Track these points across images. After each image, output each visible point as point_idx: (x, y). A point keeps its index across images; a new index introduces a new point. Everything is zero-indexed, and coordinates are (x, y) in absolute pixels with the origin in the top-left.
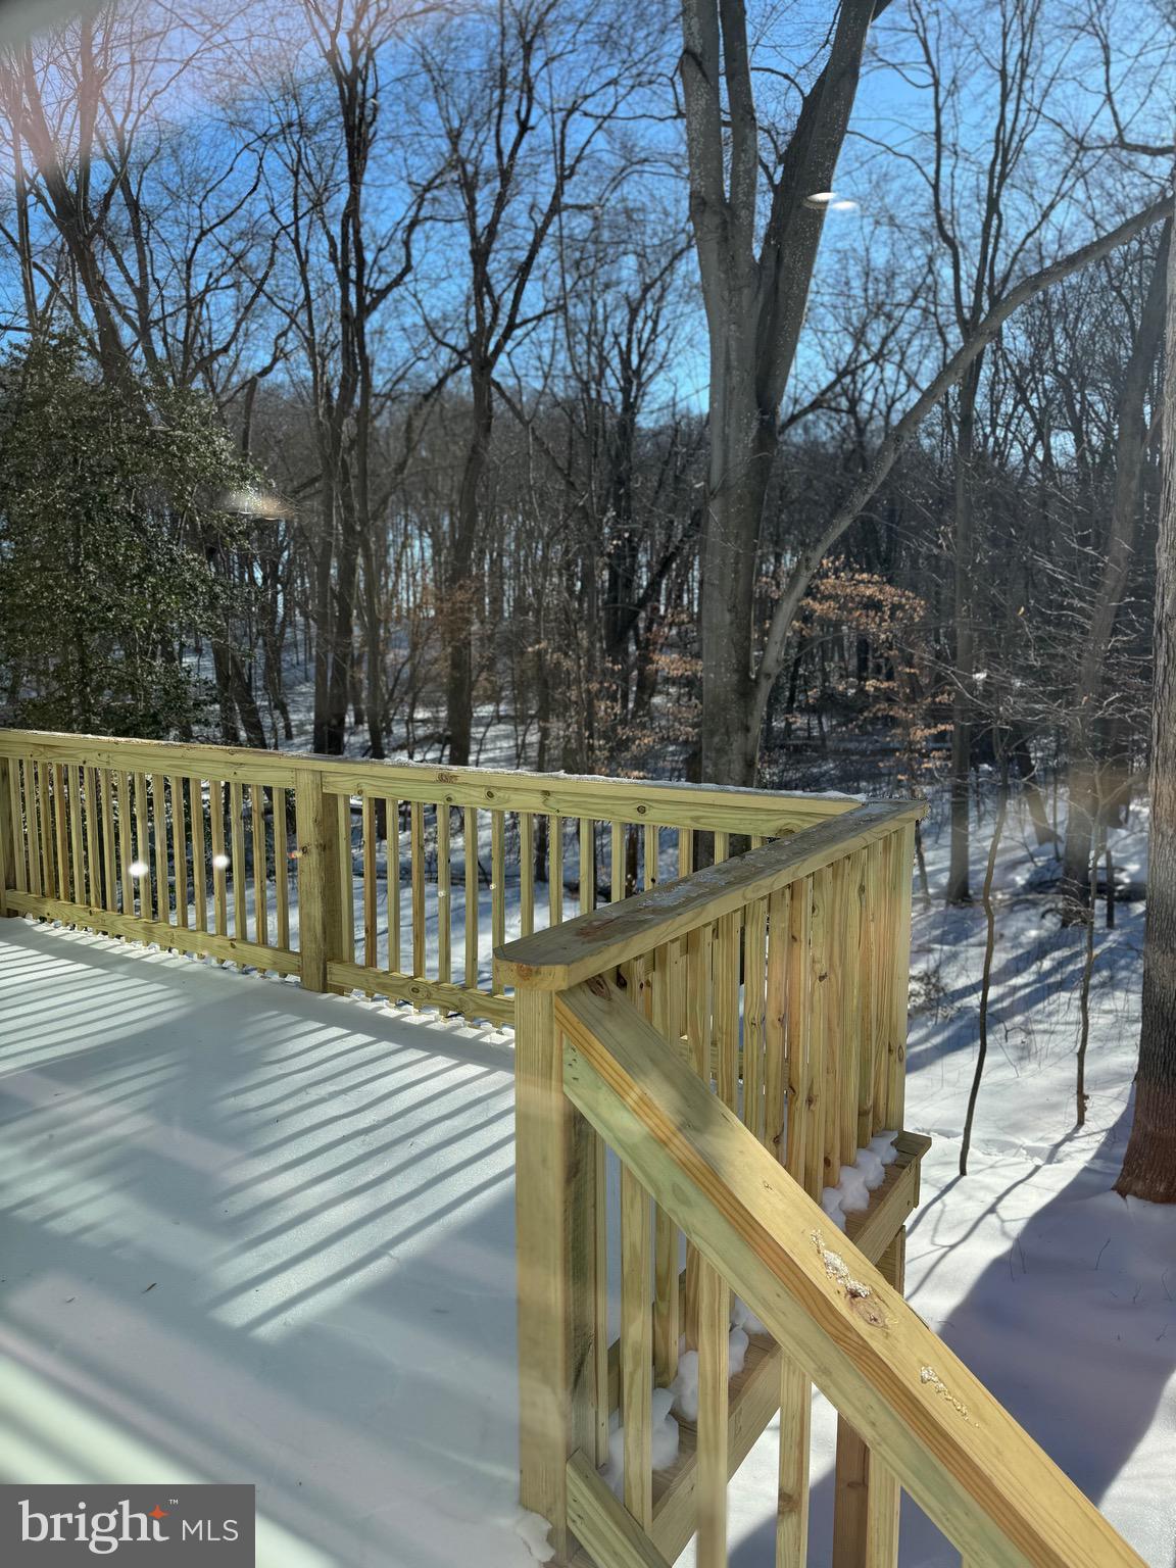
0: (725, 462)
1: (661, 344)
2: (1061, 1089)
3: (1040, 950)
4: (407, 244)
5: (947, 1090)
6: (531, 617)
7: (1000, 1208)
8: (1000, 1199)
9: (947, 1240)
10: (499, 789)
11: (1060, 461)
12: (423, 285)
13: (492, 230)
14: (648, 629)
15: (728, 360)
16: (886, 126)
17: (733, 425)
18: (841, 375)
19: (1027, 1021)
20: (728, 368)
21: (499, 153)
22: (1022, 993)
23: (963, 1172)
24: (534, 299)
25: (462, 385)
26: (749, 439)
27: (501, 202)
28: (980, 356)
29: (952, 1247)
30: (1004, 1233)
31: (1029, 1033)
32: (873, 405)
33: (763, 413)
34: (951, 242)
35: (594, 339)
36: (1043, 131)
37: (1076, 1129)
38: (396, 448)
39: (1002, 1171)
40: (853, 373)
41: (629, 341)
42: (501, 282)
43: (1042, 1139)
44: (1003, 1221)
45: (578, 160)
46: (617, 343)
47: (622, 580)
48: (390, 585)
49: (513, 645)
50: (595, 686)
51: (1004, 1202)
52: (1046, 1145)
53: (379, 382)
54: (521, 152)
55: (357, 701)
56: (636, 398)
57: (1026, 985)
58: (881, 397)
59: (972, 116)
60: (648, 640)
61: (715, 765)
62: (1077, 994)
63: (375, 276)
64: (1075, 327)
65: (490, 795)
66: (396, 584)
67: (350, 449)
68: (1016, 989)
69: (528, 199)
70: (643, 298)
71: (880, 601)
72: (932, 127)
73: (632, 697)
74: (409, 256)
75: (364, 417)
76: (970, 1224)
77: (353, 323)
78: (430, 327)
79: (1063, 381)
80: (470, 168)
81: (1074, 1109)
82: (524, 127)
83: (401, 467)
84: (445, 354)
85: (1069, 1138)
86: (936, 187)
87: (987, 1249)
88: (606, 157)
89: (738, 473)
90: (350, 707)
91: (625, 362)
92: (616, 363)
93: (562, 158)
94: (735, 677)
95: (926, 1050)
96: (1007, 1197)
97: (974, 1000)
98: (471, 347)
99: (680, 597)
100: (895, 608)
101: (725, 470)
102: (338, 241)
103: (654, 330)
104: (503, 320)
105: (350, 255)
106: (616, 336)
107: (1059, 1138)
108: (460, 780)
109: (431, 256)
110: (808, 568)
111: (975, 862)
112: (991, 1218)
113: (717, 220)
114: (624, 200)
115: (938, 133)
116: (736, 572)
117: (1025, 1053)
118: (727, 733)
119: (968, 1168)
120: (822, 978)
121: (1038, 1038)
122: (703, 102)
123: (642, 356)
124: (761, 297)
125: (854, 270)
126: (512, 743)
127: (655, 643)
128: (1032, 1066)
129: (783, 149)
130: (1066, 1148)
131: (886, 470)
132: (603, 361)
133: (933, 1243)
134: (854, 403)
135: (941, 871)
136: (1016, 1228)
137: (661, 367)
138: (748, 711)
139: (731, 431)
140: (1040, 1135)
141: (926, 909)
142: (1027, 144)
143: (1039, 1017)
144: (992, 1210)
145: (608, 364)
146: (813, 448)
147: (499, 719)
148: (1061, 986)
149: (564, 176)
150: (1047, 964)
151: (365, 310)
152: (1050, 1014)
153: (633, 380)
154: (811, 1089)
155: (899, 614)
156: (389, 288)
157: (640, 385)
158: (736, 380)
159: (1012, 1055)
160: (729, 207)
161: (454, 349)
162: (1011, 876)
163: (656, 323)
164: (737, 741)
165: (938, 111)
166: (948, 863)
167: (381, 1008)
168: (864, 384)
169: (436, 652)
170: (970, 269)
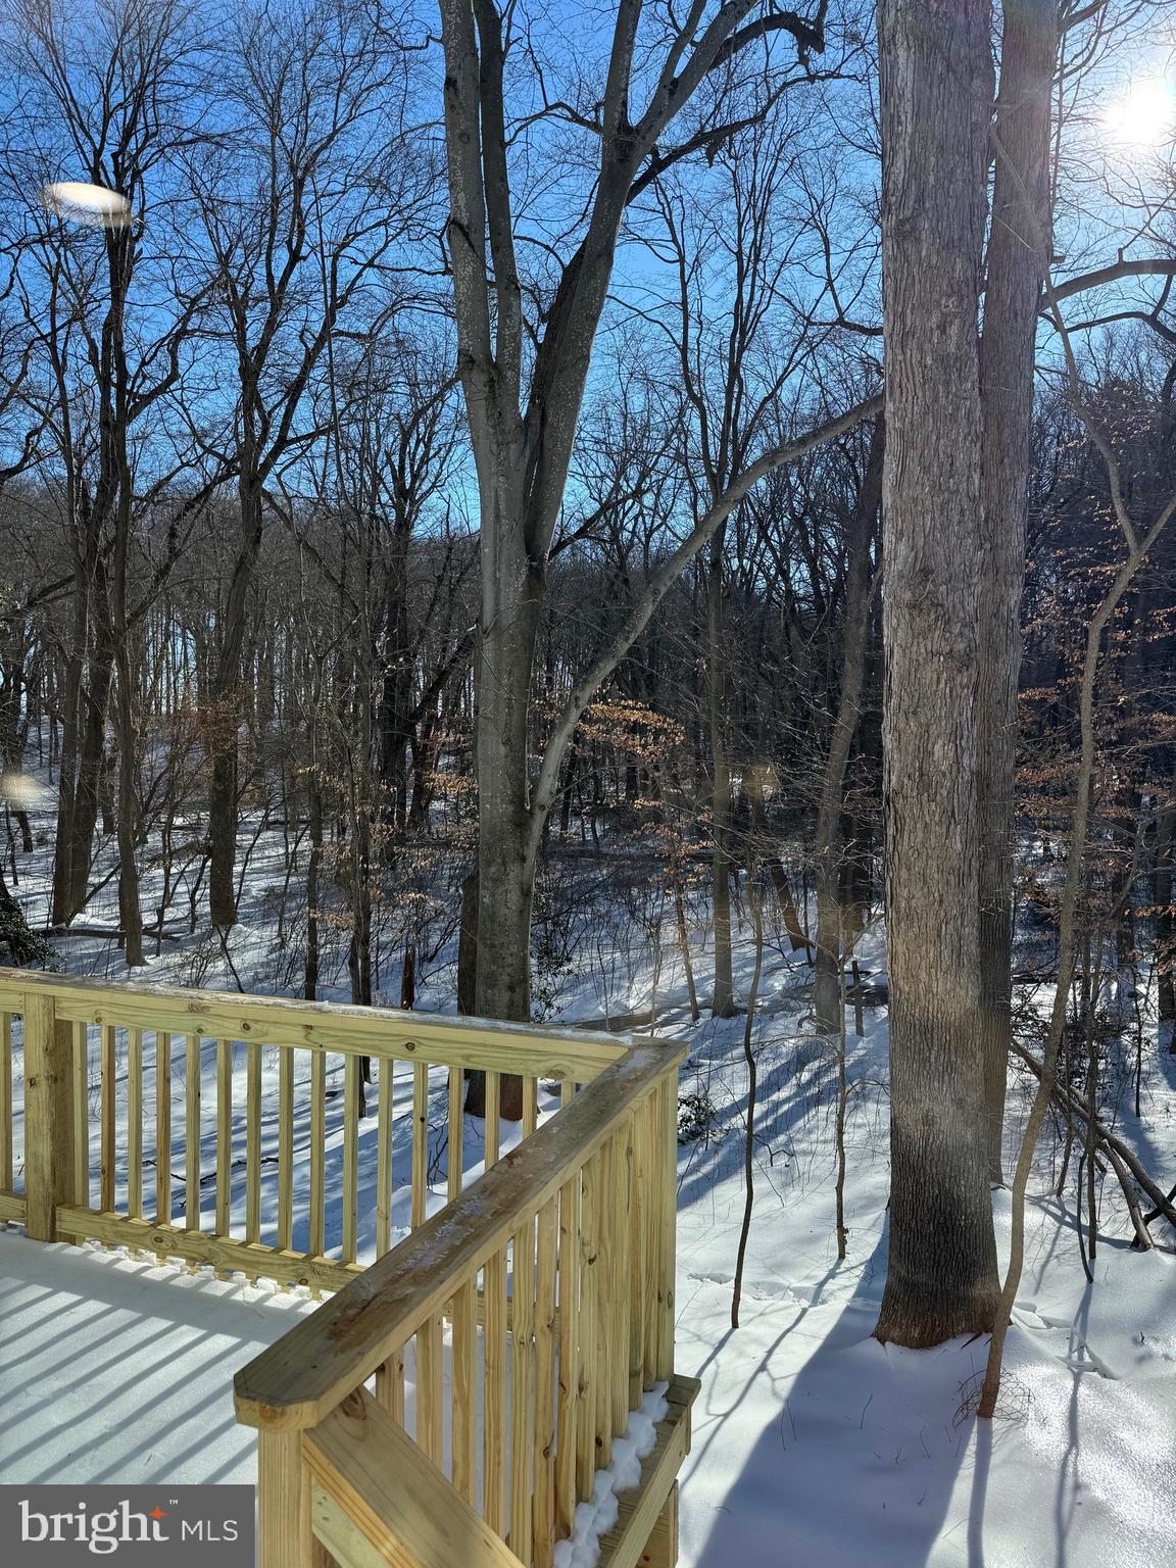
0: (497, 604)
1: (435, 464)
2: (822, 1220)
3: (800, 1060)
4: (173, 353)
5: (720, 1227)
6: (303, 724)
7: (770, 1365)
8: (770, 1353)
9: (721, 1407)
10: (257, 1021)
11: (800, 589)
12: (189, 395)
13: (262, 349)
14: (426, 735)
15: (497, 508)
16: (639, 294)
17: (504, 570)
18: (604, 508)
19: (790, 1140)
20: (498, 517)
21: (270, 276)
22: (786, 1107)
23: (735, 1325)
24: (304, 418)
25: (230, 491)
26: (519, 583)
27: (271, 326)
28: (725, 521)
29: (726, 1415)
30: (775, 1394)
31: (792, 1155)
32: (633, 533)
33: (532, 559)
34: (698, 402)
35: (366, 458)
36: (776, 305)
37: (838, 1265)
38: (159, 549)
39: (772, 1319)
40: (614, 506)
41: (402, 461)
42: (271, 396)
43: (807, 1278)
44: (773, 1380)
45: (350, 291)
46: (389, 462)
47: (398, 686)
48: (149, 683)
49: (284, 754)
50: (368, 809)
51: (773, 1357)
52: (810, 1284)
53: (142, 486)
54: (293, 278)
55: (106, 810)
56: (410, 513)
57: (787, 1100)
58: (641, 527)
59: (713, 288)
60: (425, 746)
61: (493, 895)
62: (833, 1107)
63: (139, 381)
64: (809, 473)
65: (246, 1027)
66: (155, 684)
67: (106, 552)
68: (778, 1105)
69: (299, 325)
70: (415, 423)
71: (645, 725)
72: (678, 297)
73: (409, 802)
74: (175, 364)
75: (125, 520)
76: (743, 1386)
77: (114, 426)
78: (198, 436)
79: (798, 522)
80: (240, 290)
81: (834, 1240)
82: (295, 257)
83: (164, 572)
84: (211, 464)
85: (832, 1275)
86: (684, 350)
87: (759, 1414)
88: (377, 291)
89: (509, 617)
90: (99, 812)
91: (398, 478)
92: (389, 479)
93: (334, 288)
94: (511, 808)
95: (698, 1181)
96: (777, 1351)
97: (739, 1121)
98: (240, 456)
99: (457, 705)
100: (658, 733)
101: (497, 612)
102: (99, 345)
103: (426, 453)
104: (274, 432)
105: (109, 358)
106: (388, 455)
107: (823, 1274)
108: (212, 1011)
109: (198, 369)
110: (577, 707)
111: (738, 969)
112: (763, 1376)
113: (484, 378)
114: (396, 331)
115: (684, 303)
116: (510, 707)
117: (789, 1179)
118: (504, 863)
119: (740, 1318)
120: (591, 1261)
121: (800, 1160)
122: (469, 269)
123: (415, 477)
124: (527, 453)
125: (613, 412)
126: (282, 851)
127: (432, 749)
128: (794, 1193)
129: (546, 308)
130: (830, 1286)
131: (646, 620)
132: (377, 478)
133: (708, 1414)
134: (616, 530)
135: (706, 979)
136: (785, 1387)
137: (434, 486)
138: (524, 842)
139: (502, 575)
140: (806, 1272)
141: (696, 1017)
142: (763, 318)
143: (799, 1136)
144: (763, 1368)
145: (381, 480)
146: (579, 569)
147: (267, 825)
148: (817, 1100)
149: (335, 305)
150: (805, 1076)
151: (127, 416)
152: (810, 1132)
153: (405, 496)
154: (581, 1376)
155: (662, 739)
156: (153, 395)
157: (414, 503)
158: (505, 528)
159: (777, 1180)
160: (495, 366)
161: (222, 457)
162: (770, 982)
163: (427, 446)
164: (514, 871)
165: (684, 285)
166: (713, 971)
167: (118, 1260)
168: (625, 514)
169: (198, 762)
170: (715, 423)
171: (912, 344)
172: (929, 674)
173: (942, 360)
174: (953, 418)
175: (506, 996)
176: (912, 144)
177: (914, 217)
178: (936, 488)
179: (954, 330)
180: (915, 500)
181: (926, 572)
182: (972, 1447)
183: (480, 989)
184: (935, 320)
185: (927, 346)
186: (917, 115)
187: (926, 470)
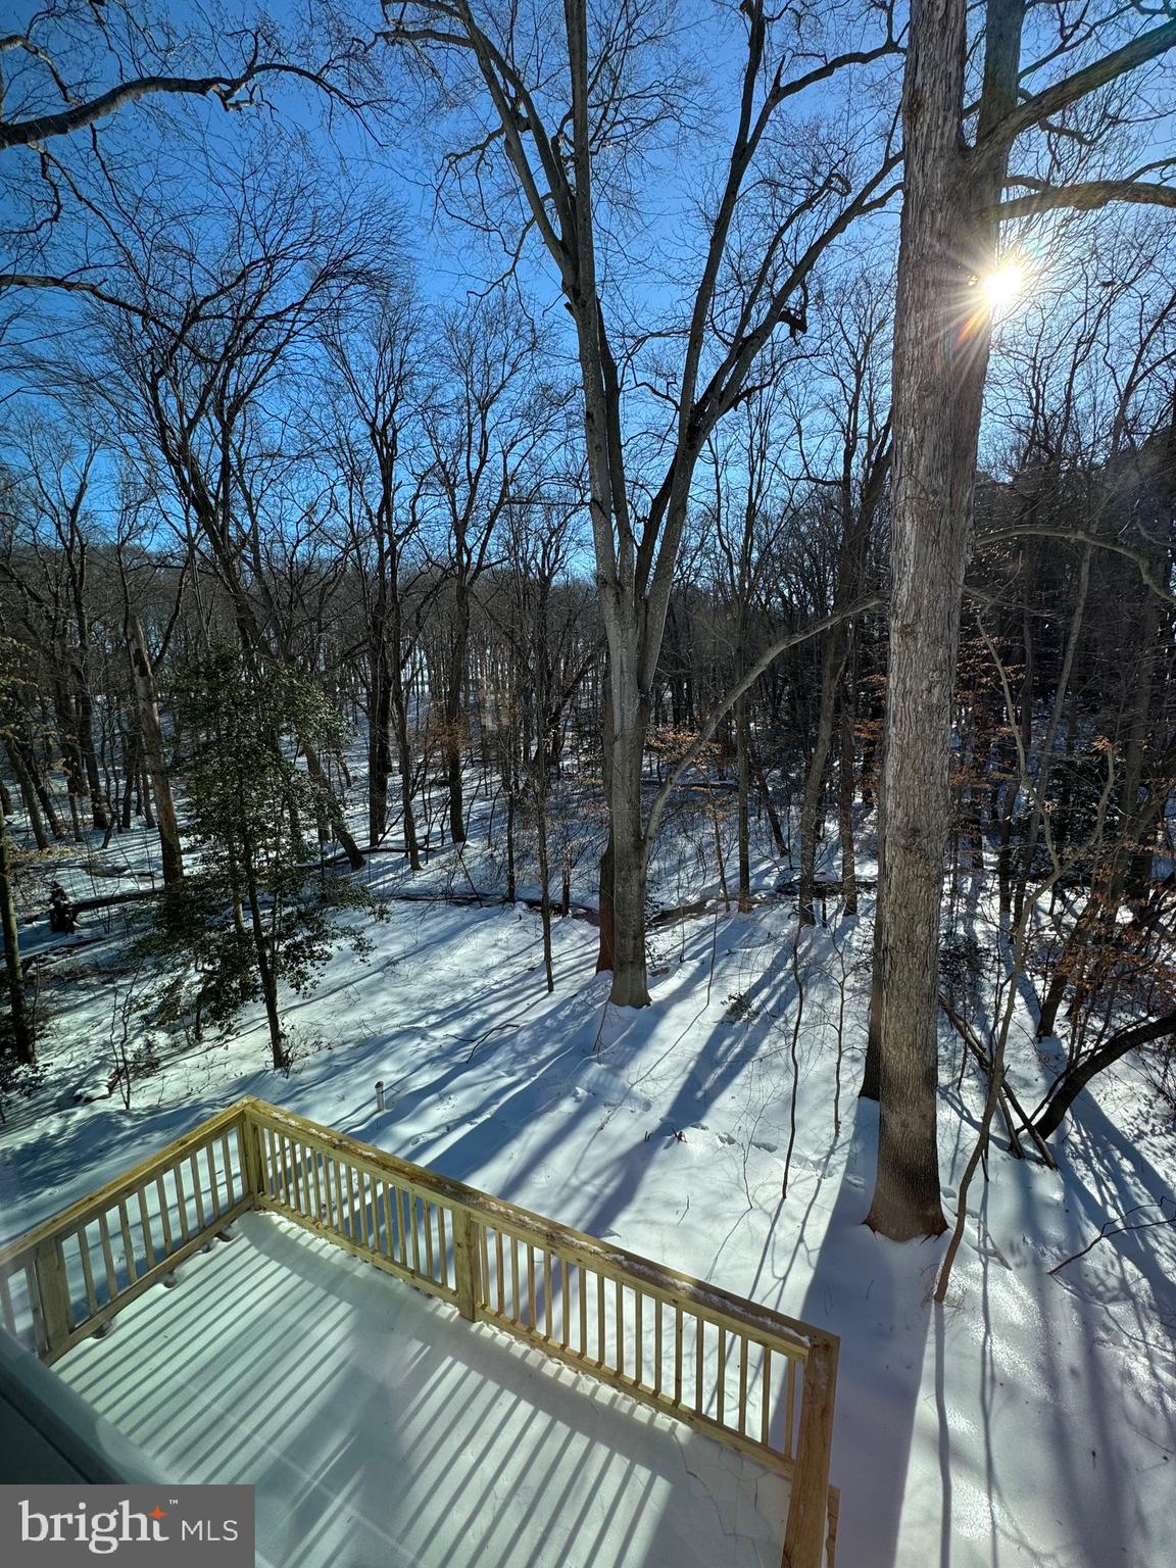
20: (622, 672)
82: (483, 461)
141: (728, 908)
158: (627, 678)
160: (619, 584)
165: (718, 478)
171: (909, 698)
172: (914, 887)
173: (929, 708)
174: (934, 742)
175: (632, 942)
176: (913, 579)
177: (913, 624)
178: (922, 782)
179: (936, 691)
180: (908, 788)
181: (915, 832)
182: (932, 1328)
183: (617, 938)
184: (925, 685)
185: (919, 701)
186: (917, 562)
187: (916, 771)
